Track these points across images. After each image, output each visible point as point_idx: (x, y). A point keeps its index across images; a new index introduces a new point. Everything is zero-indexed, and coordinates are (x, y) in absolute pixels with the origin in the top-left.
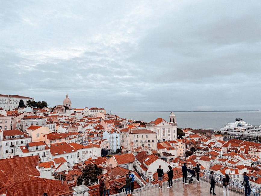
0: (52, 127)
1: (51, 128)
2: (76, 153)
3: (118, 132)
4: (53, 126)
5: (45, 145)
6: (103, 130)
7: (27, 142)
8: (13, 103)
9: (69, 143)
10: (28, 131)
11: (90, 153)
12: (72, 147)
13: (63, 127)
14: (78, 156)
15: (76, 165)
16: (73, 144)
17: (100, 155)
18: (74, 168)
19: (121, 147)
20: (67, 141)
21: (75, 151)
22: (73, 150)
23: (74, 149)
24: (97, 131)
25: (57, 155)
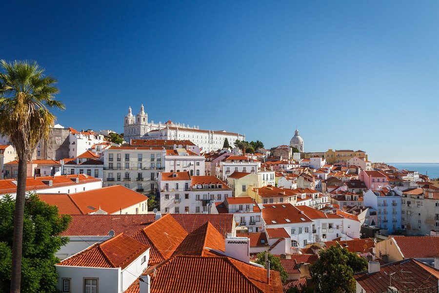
0: (269, 177)
1: (267, 179)
2: (309, 225)
3: (396, 195)
4: (271, 176)
5: (254, 205)
6: (362, 189)
7: (226, 196)
8: (215, 143)
9: (297, 205)
10: (230, 180)
11: (338, 228)
12: (302, 212)
13: (288, 179)
14: (314, 231)
15: (309, 247)
16: (304, 208)
17: (358, 235)
18: (304, 251)
19: (405, 227)
20: (293, 202)
21: (308, 220)
22: (303, 219)
23: (305, 217)
24: (350, 190)
25: (275, 224)
